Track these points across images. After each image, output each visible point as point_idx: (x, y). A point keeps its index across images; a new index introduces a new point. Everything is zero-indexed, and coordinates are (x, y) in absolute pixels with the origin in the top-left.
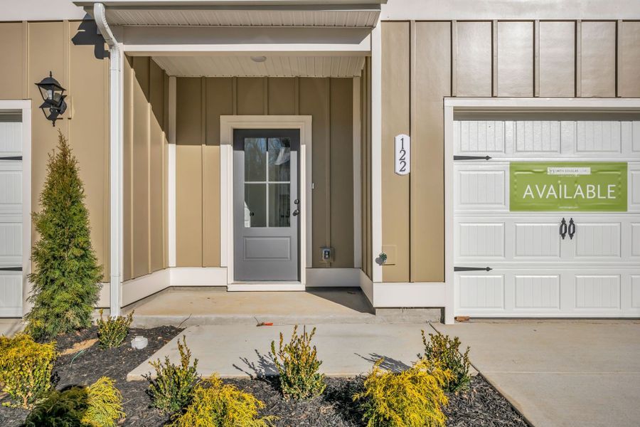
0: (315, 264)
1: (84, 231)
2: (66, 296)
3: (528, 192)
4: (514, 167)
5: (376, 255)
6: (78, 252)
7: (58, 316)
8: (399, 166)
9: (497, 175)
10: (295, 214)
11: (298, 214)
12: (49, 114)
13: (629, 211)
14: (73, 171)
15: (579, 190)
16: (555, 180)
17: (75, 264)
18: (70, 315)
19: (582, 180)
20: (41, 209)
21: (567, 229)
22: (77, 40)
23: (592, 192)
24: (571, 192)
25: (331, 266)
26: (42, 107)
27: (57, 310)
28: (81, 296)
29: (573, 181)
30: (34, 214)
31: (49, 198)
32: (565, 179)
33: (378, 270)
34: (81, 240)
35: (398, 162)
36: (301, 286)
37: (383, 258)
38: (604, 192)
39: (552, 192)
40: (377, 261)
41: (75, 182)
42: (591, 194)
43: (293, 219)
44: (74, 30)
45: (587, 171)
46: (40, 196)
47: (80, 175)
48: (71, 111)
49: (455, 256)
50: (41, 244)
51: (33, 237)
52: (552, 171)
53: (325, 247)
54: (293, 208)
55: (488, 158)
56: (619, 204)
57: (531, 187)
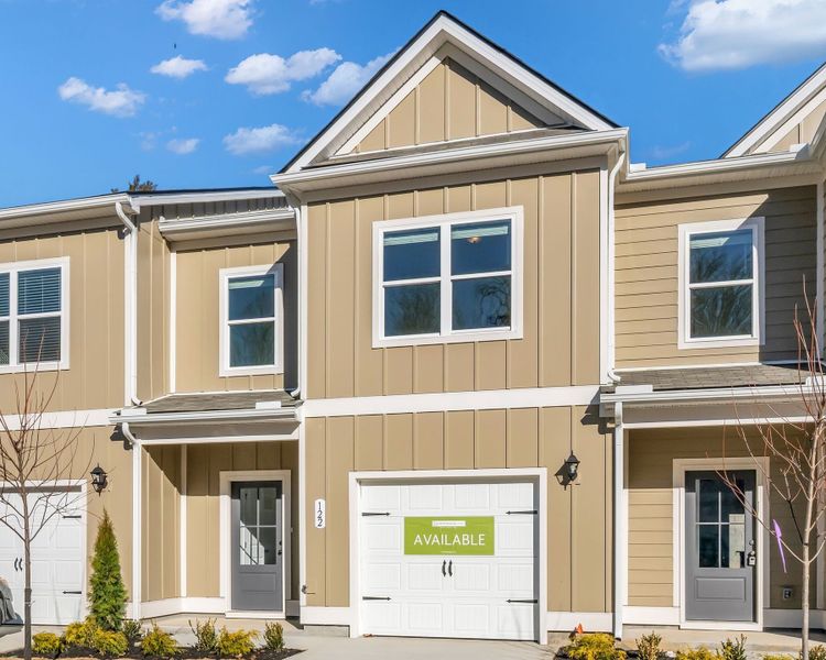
0: (293, 596)
1: (117, 567)
2: (106, 606)
3: (418, 540)
4: (408, 521)
6: (114, 581)
7: (102, 618)
8: (317, 522)
10: (280, 553)
13: (496, 554)
14: (110, 530)
15: (457, 539)
16: (438, 531)
17: (112, 588)
18: (109, 617)
19: (460, 531)
20: (94, 554)
21: (447, 569)
23: (467, 540)
24: (451, 540)
27: (102, 615)
28: (114, 607)
29: (451, 532)
30: (89, 557)
31: (98, 548)
32: (445, 530)
33: (303, 597)
34: (115, 573)
35: (317, 519)
38: (476, 541)
39: (436, 540)
40: (303, 590)
41: (111, 536)
42: (466, 542)
43: (279, 558)
44: (111, 432)
45: (462, 524)
46: (93, 546)
47: (114, 532)
48: (110, 487)
49: (357, 590)
50: (94, 576)
51: (88, 571)
52: (435, 523)
54: (279, 547)
55: (387, 514)
56: (488, 549)
57: (420, 536)
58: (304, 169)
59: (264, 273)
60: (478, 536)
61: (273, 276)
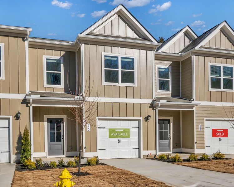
0: (68, 151)
3: (112, 134)
4: (110, 129)
5: (84, 147)
8: (88, 130)
9: (106, 131)
10: (62, 139)
11: (63, 139)
12: (16, 119)
13: (130, 137)
15: (121, 134)
16: (117, 132)
19: (122, 132)
21: (119, 141)
22: (22, 103)
23: (123, 134)
24: (120, 134)
25: (72, 151)
26: (14, 117)
29: (120, 132)
32: (119, 132)
33: (84, 150)
35: (88, 129)
36: (65, 156)
37: (85, 147)
38: (126, 134)
39: (116, 134)
40: (84, 148)
43: (62, 140)
44: (21, 101)
45: (122, 130)
48: (21, 118)
49: (99, 147)
52: (116, 130)
53: (70, 147)
54: (62, 137)
55: (105, 128)
56: (128, 136)
57: (113, 133)
58: (86, 34)
59: (58, 59)
60: (126, 133)
61: (60, 60)
